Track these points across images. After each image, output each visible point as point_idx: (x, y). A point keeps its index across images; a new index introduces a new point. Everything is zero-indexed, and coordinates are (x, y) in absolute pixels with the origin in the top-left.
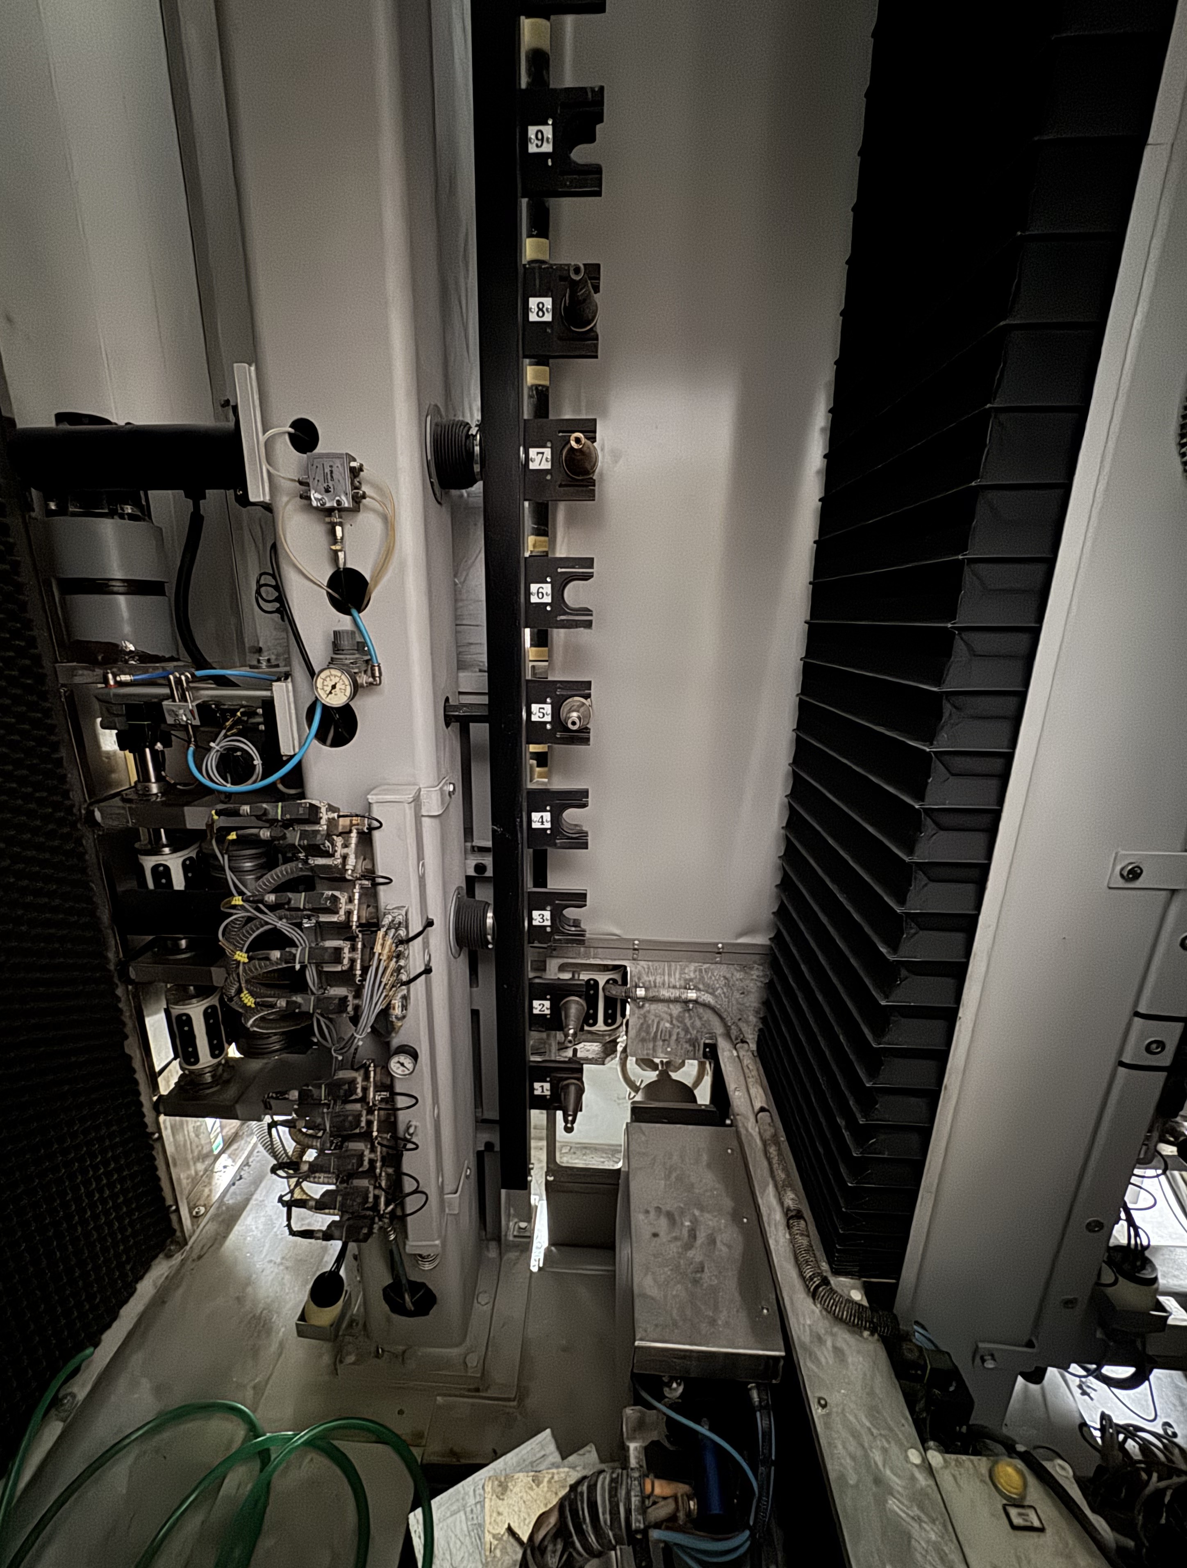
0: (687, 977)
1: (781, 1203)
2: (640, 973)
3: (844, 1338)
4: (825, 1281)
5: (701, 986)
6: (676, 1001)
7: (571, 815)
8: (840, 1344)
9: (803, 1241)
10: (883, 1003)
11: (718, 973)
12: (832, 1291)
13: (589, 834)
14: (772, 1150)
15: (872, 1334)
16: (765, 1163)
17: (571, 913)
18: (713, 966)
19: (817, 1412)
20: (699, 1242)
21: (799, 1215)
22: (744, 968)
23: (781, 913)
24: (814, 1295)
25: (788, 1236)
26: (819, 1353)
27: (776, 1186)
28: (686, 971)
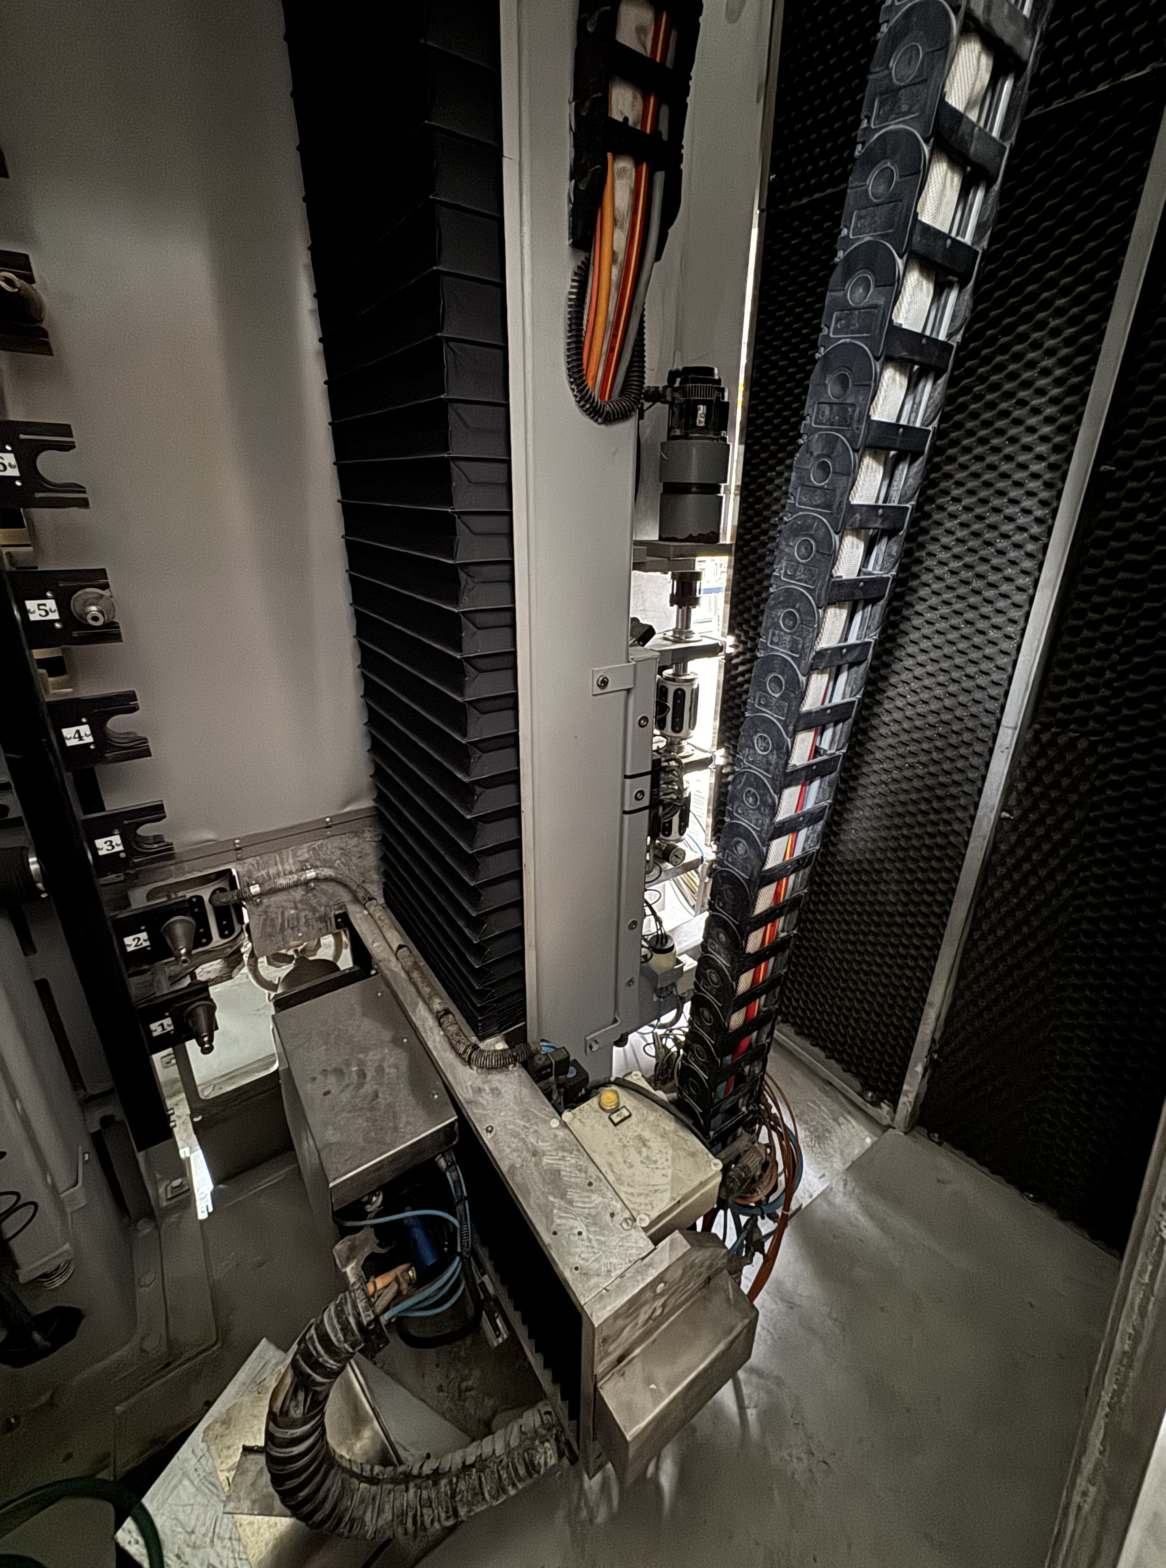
0: (301, 858)
1: (431, 1010)
2: (249, 871)
3: (497, 1079)
4: (475, 1047)
5: (318, 863)
6: (296, 885)
7: (117, 724)
8: (496, 1084)
9: (452, 1029)
10: (469, 817)
11: (331, 847)
12: (482, 1051)
13: (149, 740)
14: (415, 975)
15: (515, 1065)
16: (413, 989)
17: (146, 830)
18: (325, 841)
19: (487, 1138)
20: (368, 1078)
21: (447, 1012)
22: (356, 833)
23: (379, 774)
24: (469, 1062)
25: (442, 1033)
26: (480, 1099)
27: (425, 1002)
28: (299, 853)
